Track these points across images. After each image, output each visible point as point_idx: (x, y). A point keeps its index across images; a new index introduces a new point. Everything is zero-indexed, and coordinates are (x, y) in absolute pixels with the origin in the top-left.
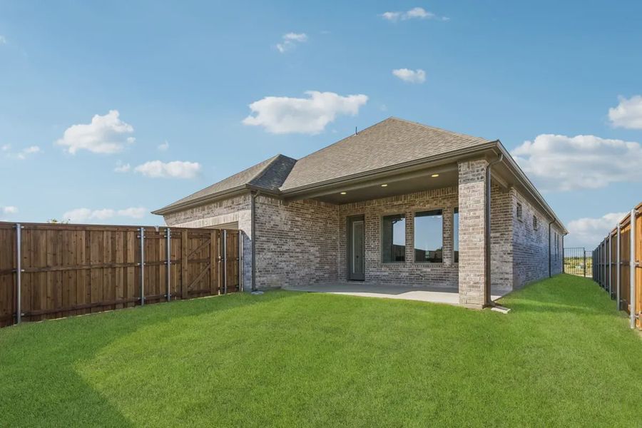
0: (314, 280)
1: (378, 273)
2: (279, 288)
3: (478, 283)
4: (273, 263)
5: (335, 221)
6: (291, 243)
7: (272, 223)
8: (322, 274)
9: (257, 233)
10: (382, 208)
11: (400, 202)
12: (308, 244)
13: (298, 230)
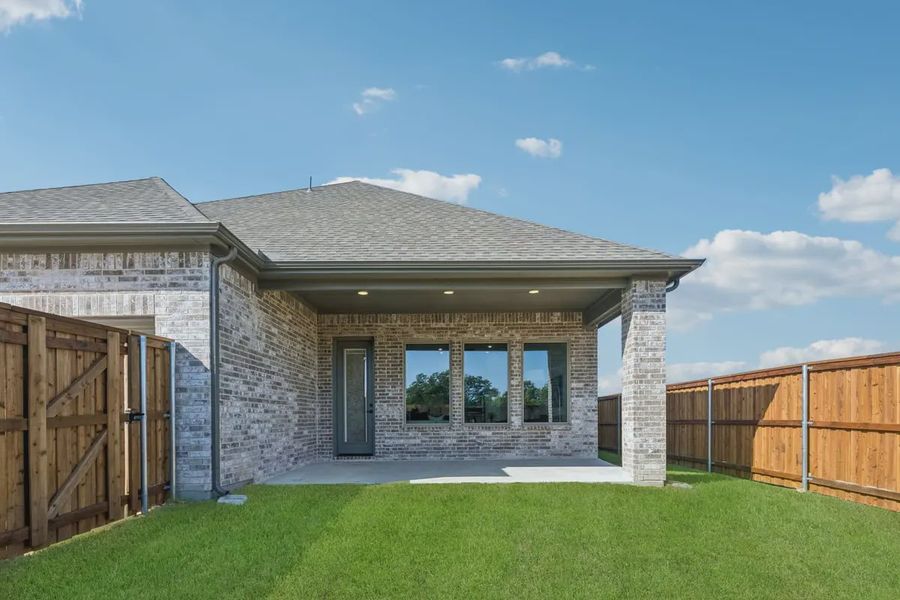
1: (402, 441)
3: (658, 451)
6: (266, 382)
10: (410, 330)
11: (443, 325)
12: (287, 385)
13: (275, 354)
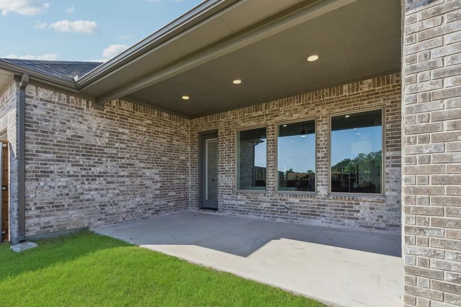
0: (152, 211)
2: (84, 232)
4: (71, 194)
5: (184, 137)
6: (109, 164)
7: (69, 133)
8: (164, 202)
9: (32, 147)
10: (239, 121)
11: (260, 113)
12: (143, 165)
13: (123, 146)
